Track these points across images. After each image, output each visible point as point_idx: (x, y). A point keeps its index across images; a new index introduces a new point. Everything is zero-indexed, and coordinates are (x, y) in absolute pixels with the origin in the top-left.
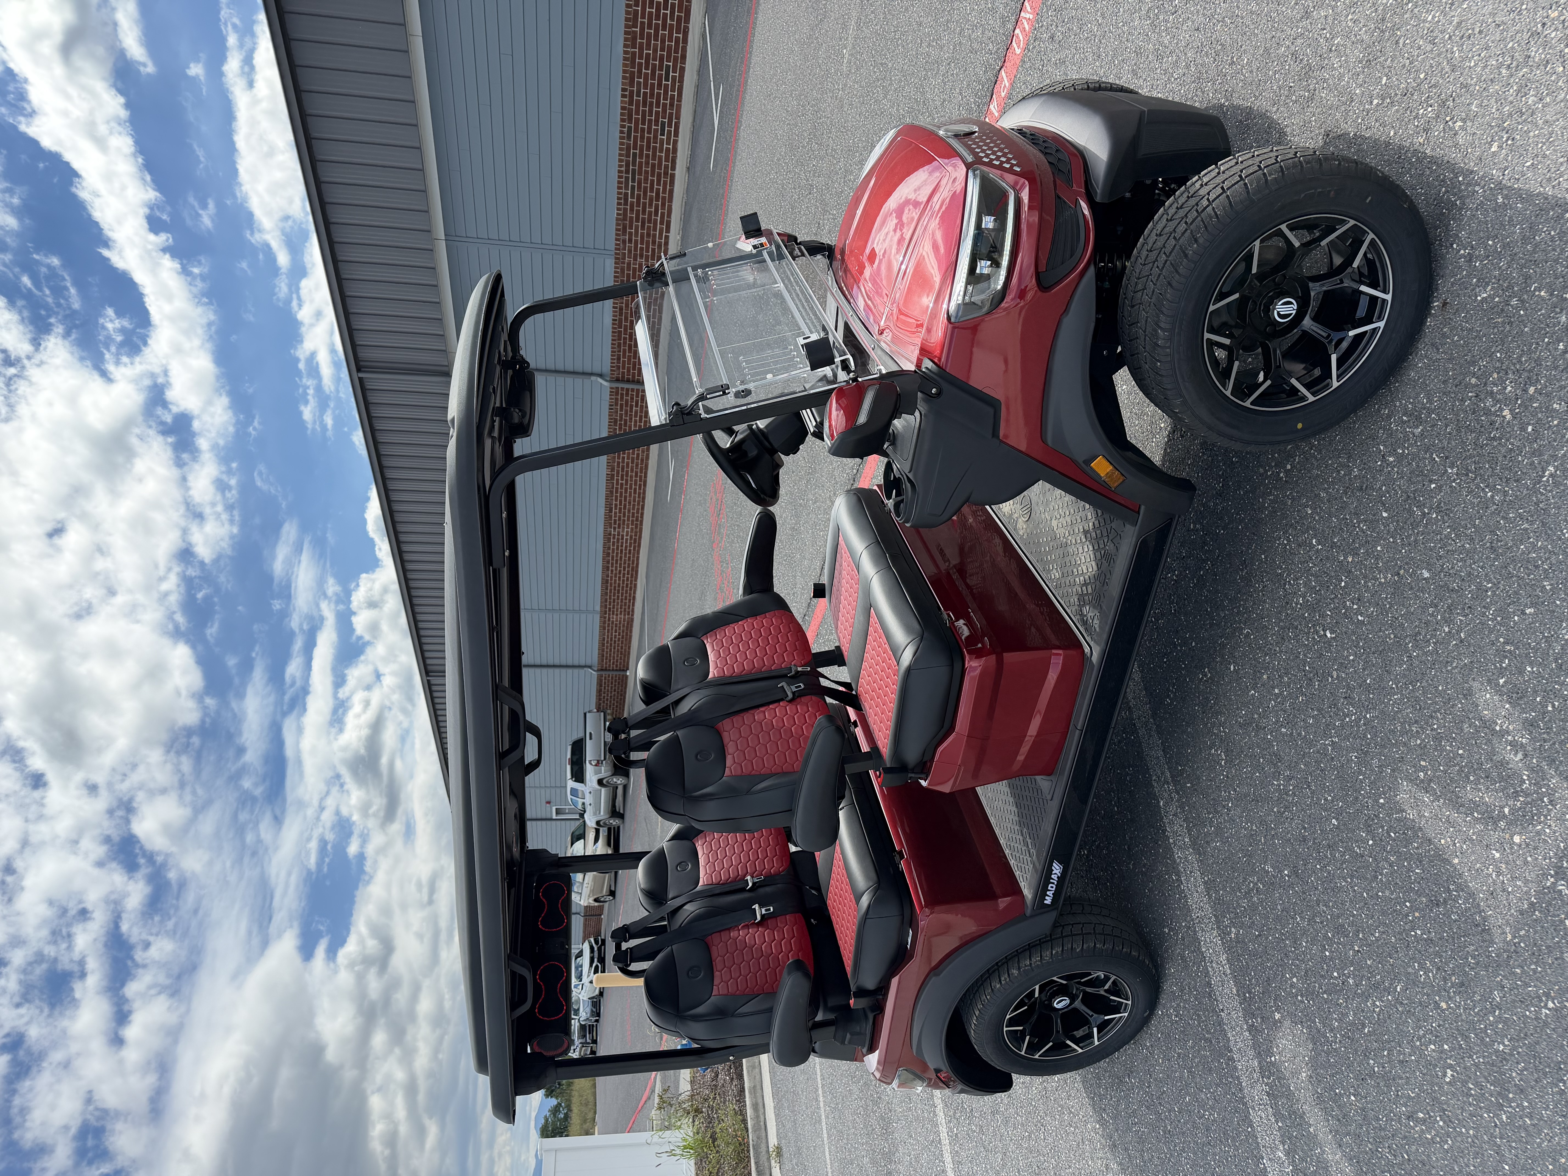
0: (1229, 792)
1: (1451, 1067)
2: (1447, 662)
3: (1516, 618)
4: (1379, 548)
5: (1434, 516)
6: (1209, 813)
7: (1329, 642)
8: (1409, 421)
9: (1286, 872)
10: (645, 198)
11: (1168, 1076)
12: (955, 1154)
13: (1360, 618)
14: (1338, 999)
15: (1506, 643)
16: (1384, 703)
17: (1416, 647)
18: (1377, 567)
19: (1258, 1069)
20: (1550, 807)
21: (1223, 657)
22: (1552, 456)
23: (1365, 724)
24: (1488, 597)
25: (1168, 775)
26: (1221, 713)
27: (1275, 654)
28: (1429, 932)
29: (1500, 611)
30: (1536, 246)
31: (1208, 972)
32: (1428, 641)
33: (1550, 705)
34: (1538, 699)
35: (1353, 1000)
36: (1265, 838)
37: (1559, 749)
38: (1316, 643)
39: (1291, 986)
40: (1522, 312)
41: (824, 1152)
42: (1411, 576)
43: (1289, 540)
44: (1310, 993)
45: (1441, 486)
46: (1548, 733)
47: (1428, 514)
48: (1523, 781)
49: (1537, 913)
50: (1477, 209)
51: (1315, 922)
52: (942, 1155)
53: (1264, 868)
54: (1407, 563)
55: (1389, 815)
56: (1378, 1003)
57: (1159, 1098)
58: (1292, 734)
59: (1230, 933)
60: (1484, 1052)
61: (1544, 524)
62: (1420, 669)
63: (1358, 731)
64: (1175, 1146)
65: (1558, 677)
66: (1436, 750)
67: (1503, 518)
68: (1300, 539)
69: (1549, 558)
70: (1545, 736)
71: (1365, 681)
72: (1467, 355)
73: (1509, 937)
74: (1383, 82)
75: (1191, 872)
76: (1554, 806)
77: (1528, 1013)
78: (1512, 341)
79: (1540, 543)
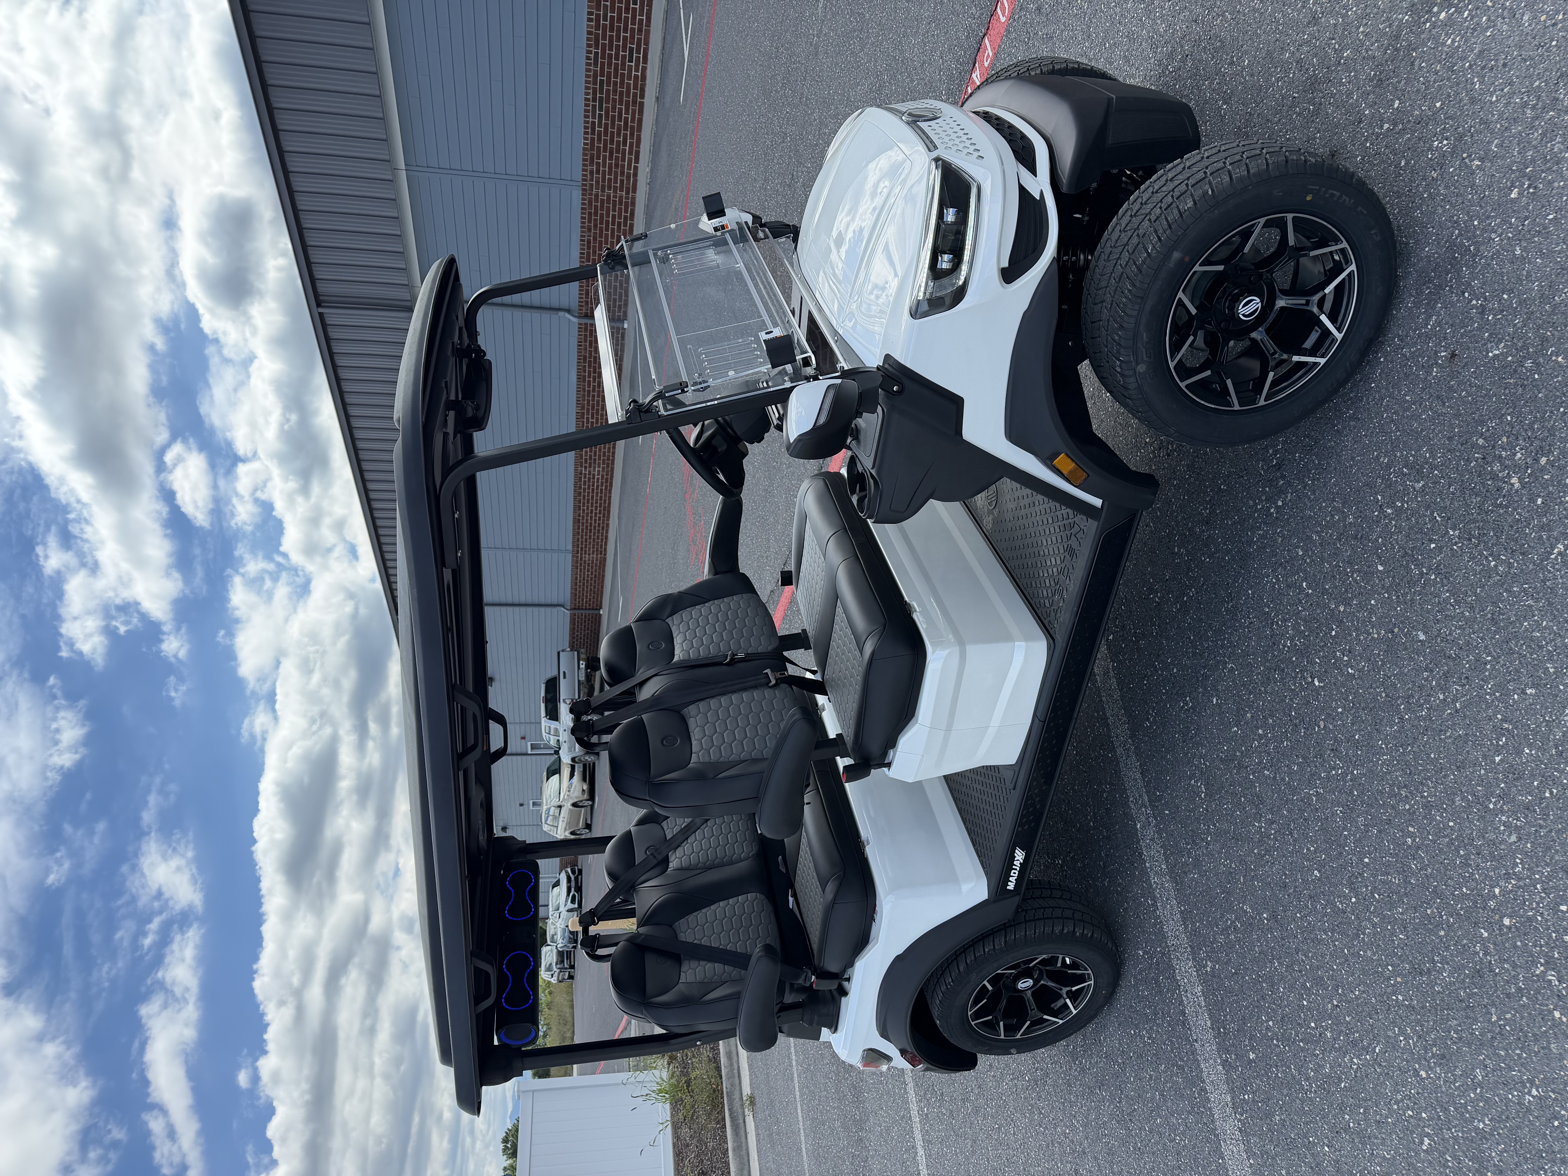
0: (1209, 826)
1: (1428, 1135)
2: (1441, 731)
3: (1516, 697)
4: (1373, 602)
5: (1433, 577)
6: (1188, 844)
7: (1317, 690)
8: (1410, 474)
9: (1265, 915)
10: (613, 127)
11: (1139, 1095)
12: (925, 1133)
13: (1350, 671)
14: (1315, 1050)
15: (1504, 720)
16: (1372, 761)
17: (1408, 709)
18: (1370, 622)
19: (1230, 1105)
20: (1543, 895)
21: (1205, 689)
22: (1563, 534)
23: (1351, 780)
24: (1487, 670)
25: (1146, 799)
26: (1203, 746)
27: (1260, 694)
28: (1412, 999)
29: (1500, 686)
30: (1555, 307)
31: (1182, 1001)
32: (1421, 706)
33: (1548, 791)
34: (1536, 783)
35: (1330, 1053)
36: (1244, 876)
37: (1556, 838)
38: (1303, 689)
39: (1267, 1029)
40: (1536, 376)
41: (796, 1108)
42: (1405, 635)
43: (1278, 580)
44: (1286, 1039)
45: (1441, 548)
46: (1545, 820)
47: (1427, 574)
48: (1516, 865)
49: (1524, 999)
50: (1493, 259)
51: (1293, 969)
52: (912, 1132)
53: (1243, 907)
54: (1402, 622)
55: (1374, 876)
56: (1355, 1060)
57: (1129, 1114)
58: (1275, 778)
59: (1205, 966)
60: (1463, 1127)
61: (1550, 604)
62: (1412, 733)
63: (1344, 785)
64: (1145, 1164)
65: (1558, 764)
66: (1425, 817)
67: (1506, 590)
68: (1289, 580)
69: (1554, 640)
70: (1541, 822)
71: (1354, 736)
72: (1475, 413)
73: (1494, 1018)
74: (1396, 106)
75: (1167, 899)
76: (1548, 895)
77: (1510, 1096)
78: (1525, 405)
79: (1545, 623)
